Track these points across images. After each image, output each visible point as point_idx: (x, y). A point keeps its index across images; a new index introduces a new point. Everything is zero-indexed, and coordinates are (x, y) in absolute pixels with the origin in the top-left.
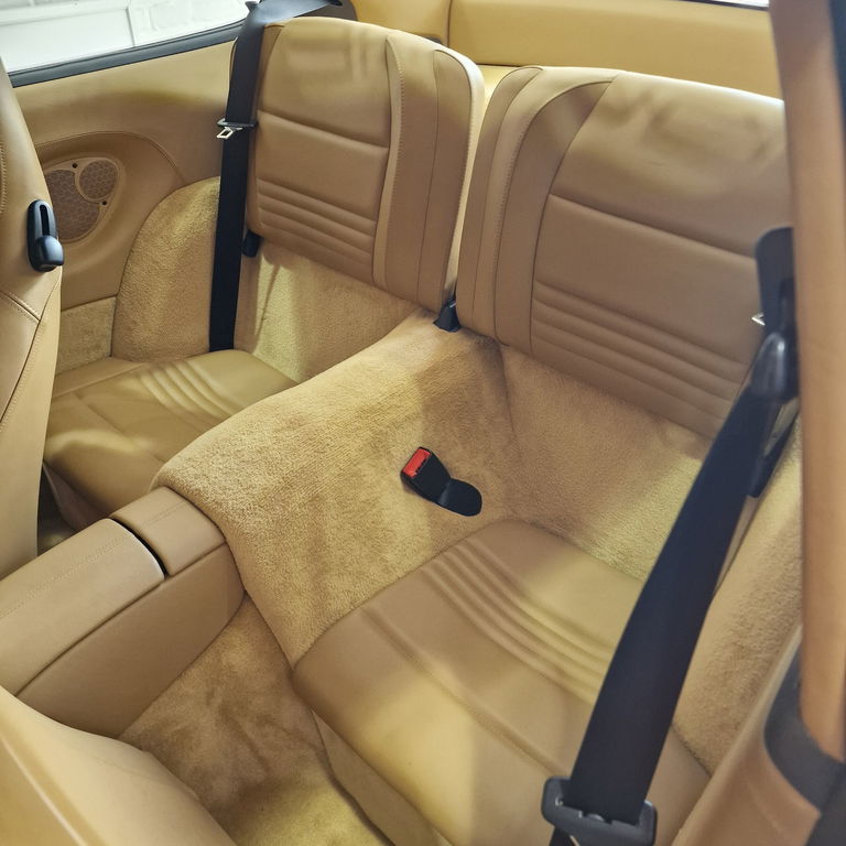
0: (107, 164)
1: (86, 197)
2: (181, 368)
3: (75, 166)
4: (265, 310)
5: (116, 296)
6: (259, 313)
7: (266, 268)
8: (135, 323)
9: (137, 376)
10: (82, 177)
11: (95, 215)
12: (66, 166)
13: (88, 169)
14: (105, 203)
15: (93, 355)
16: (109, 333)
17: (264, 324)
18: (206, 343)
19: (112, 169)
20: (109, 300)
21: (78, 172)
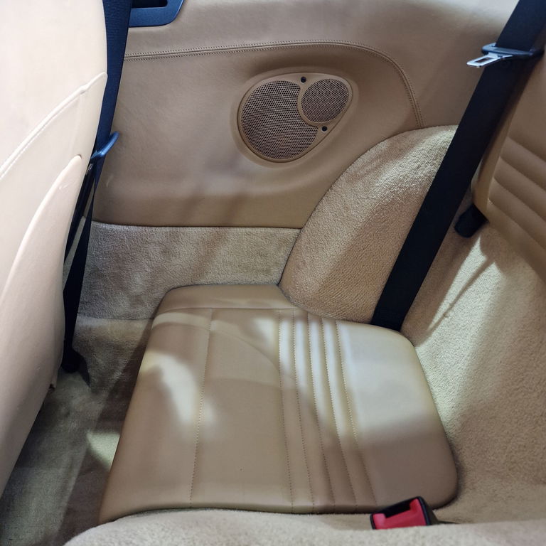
0: (340, 85)
1: (304, 117)
2: (328, 329)
3: (303, 80)
4: (452, 305)
5: (301, 229)
6: (444, 307)
7: (475, 256)
8: (304, 263)
9: (279, 318)
10: (306, 94)
11: (310, 139)
12: (293, 79)
13: (316, 85)
14: (325, 129)
15: (262, 278)
16: (283, 263)
17: (443, 323)
18: (370, 313)
19: (343, 92)
20: (291, 231)
21: (304, 87)
